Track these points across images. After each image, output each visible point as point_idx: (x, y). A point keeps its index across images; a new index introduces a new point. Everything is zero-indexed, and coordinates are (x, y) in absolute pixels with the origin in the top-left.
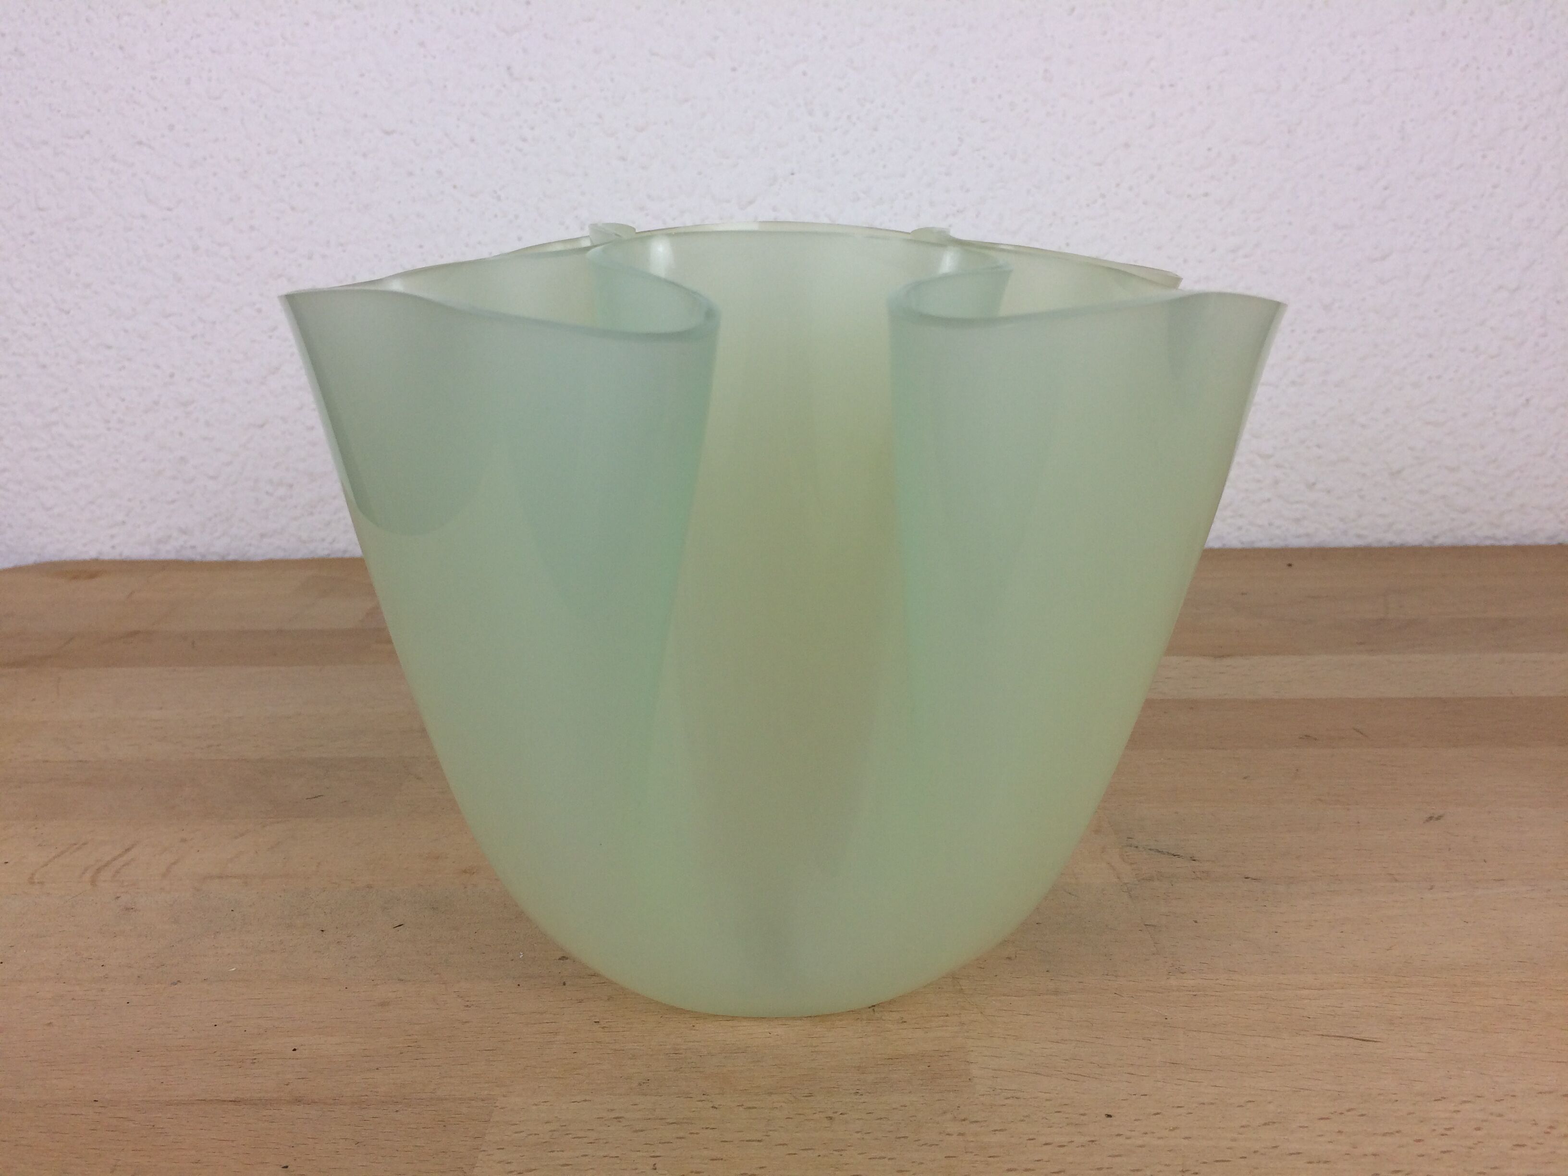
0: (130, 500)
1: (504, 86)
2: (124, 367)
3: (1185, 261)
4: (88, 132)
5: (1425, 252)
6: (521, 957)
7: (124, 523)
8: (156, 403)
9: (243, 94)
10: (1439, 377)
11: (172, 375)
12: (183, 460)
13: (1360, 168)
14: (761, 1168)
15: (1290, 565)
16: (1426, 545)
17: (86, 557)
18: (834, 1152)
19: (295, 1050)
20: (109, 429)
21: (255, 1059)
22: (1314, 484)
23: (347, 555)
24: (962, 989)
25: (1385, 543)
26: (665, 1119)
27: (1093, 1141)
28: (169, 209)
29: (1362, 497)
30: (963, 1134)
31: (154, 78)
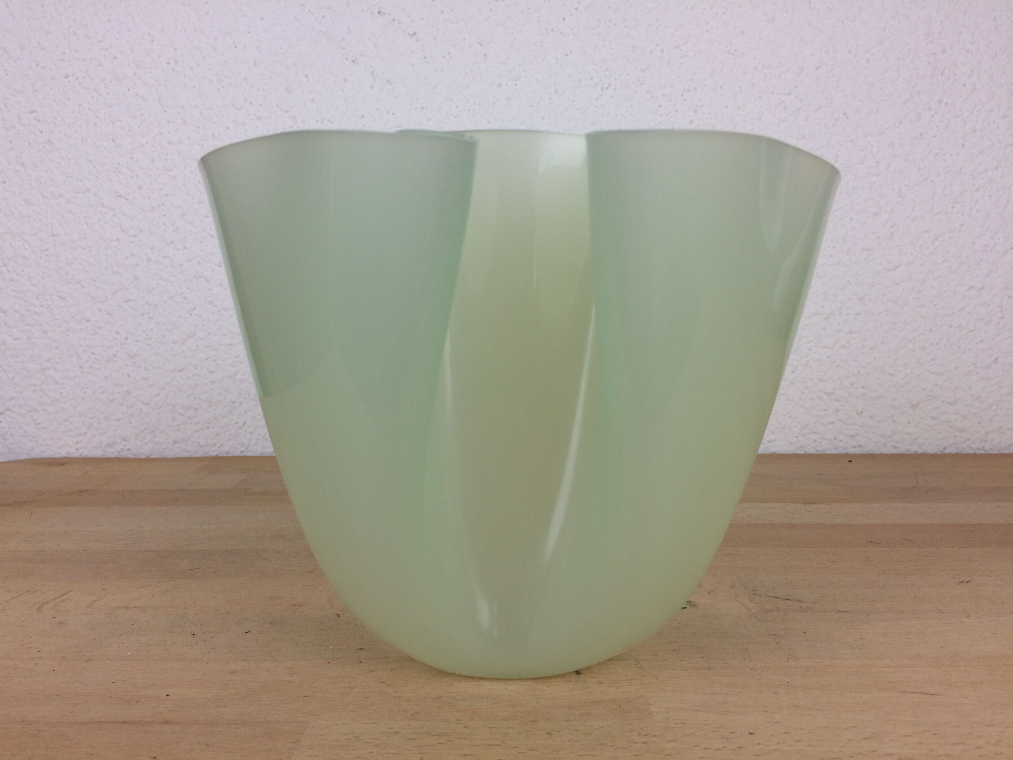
0: (91, 418)
2: (96, 333)
4: (88, 190)
5: (921, 265)
6: (331, 648)
7: (85, 433)
8: (115, 356)
9: (186, 168)
10: (937, 344)
11: (126, 339)
12: (128, 392)
13: (875, 214)
15: (850, 461)
16: (939, 453)
17: (59, 456)
19: (168, 696)
20: (83, 372)
21: (139, 700)
23: (229, 455)
25: (912, 452)
26: (430, 733)
27: (741, 747)
28: (134, 236)
29: (893, 421)
30: (646, 743)
31: (131, 158)
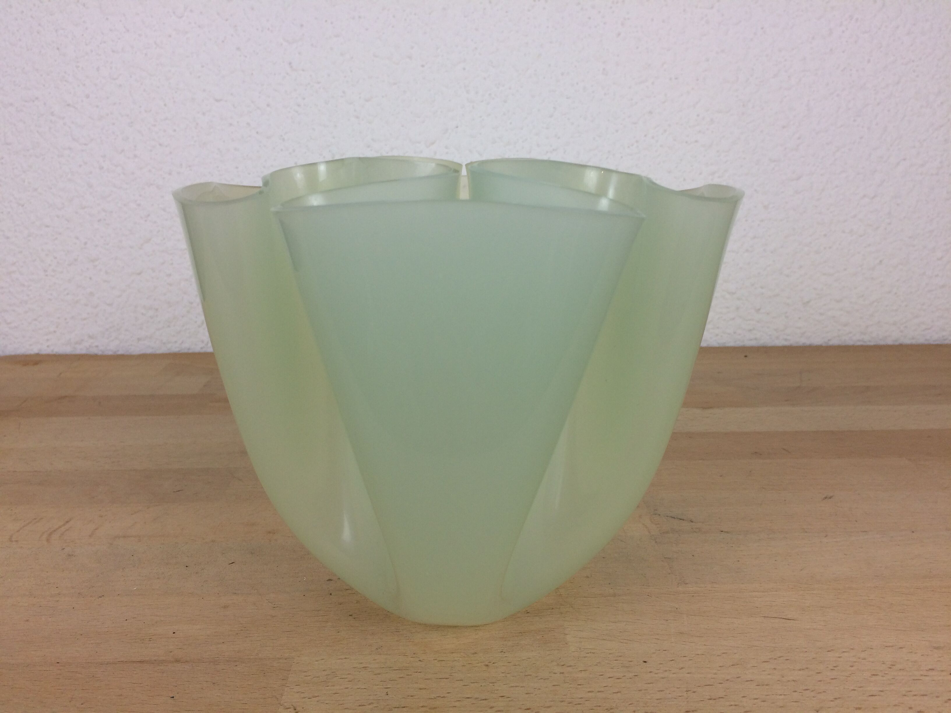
0: (59, 318)
1: (287, 74)
2: (56, 239)
3: (684, 180)
4: (37, 98)
5: (822, 175)
6: (305, 579)
7: (55, 332)
8: (76, 260)
9: (131, 77)
10: (830, 248)
11: (86, 243)
12: (92, 294)
13: (784, 127)
14: (448, 693)
15: (746, 356)
16: (824, 345)
17: (32, 352)
18: (490, 684)
19: (174, 633)
20: (47, 275)
21: (151, 638)
22: (759, 310)
23: (190, 351)
24: (561, 594)
25: (801, 344)
26: (392, 667)
27: (636, 676)
28: (85, 144)
29: (787, 317)
30: (563, 673)
31: (77, 67)
